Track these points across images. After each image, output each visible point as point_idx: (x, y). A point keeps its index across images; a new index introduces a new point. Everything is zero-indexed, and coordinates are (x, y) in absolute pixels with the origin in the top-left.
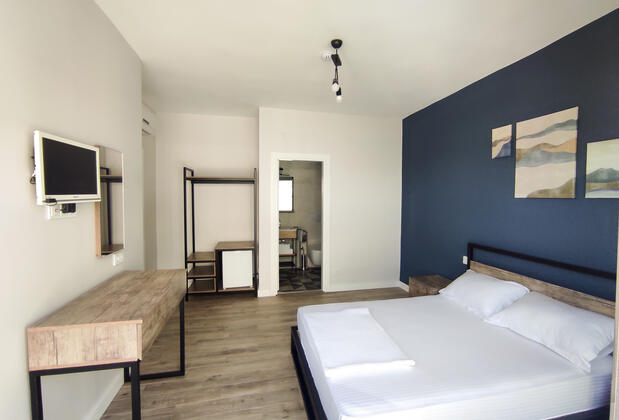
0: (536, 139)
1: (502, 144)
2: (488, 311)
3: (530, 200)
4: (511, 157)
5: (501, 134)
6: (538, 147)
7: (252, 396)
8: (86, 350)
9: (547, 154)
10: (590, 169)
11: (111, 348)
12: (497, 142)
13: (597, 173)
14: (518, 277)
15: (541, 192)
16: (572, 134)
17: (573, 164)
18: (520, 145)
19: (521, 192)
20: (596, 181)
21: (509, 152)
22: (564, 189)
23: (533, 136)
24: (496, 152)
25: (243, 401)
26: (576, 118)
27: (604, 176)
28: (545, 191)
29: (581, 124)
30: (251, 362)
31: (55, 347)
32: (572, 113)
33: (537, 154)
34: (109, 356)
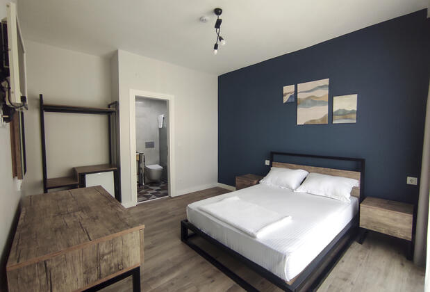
0: (308, 93)
1: (290, 95)
2: (294, 186)
3: (306, 126)
4: (294, 103)
5: (288, 90)
6: (309, 98)
7: (176, 278)
8: (88, 271)
9: (313, 102)
10: (335, 109)
11: (115, 261)
12: (286, 94)
13: (338, 111)
14: (302, 166)
15: (311, 121)
16: (326, 92)
17: (327, 107)
18: (299, 96)
19: (300, 121)
20: (337, 115)
21: (293, 100)
22: (323, 119)
23: (306, 92)
24: (285, 99)
25: (172, 284)
26: (328, 84)
27: (341, 113)
28: (314, 120)
29: (330, 87)
30: (157, 255)
31: (49, 279)
32: (326, 82)
33: (309, 101)
34: (113, 270)
